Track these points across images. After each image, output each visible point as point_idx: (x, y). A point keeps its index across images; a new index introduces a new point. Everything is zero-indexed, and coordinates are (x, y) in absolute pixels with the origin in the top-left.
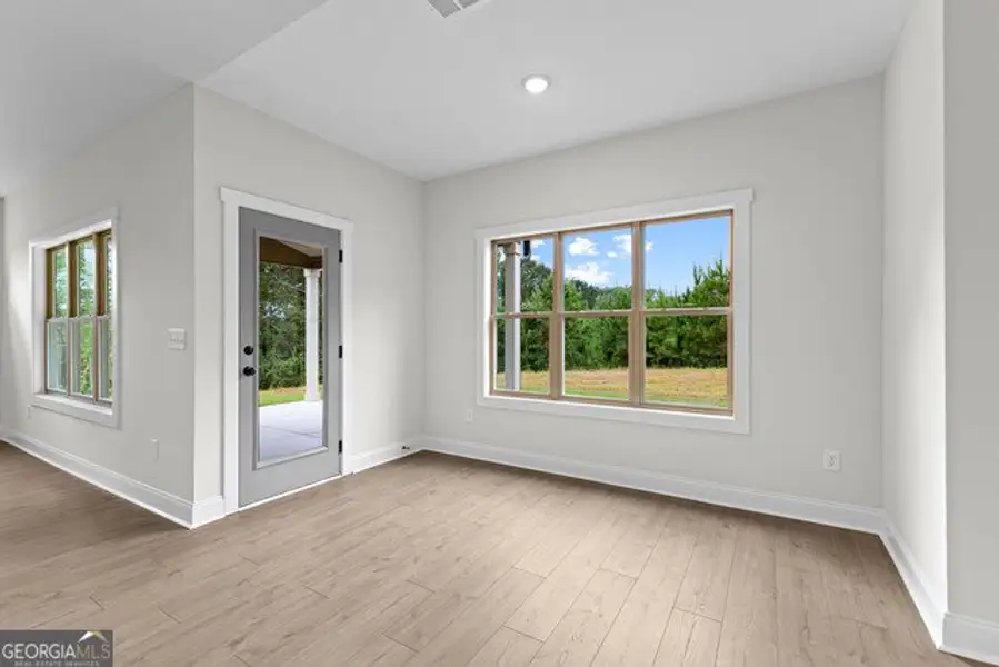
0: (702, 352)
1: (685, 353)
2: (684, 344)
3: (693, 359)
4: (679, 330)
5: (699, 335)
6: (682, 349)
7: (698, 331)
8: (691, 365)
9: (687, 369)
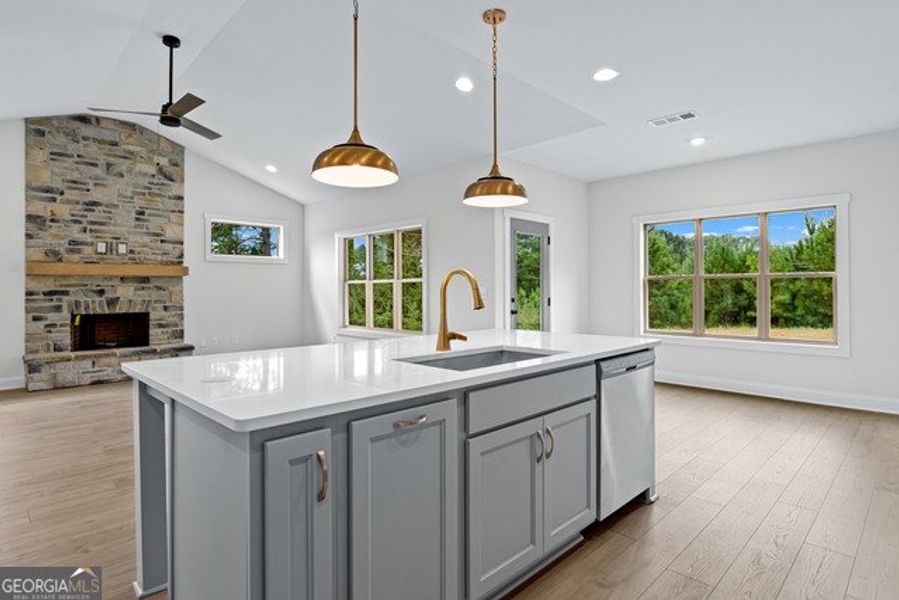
0: (822, 310)
1: (800, 312)
2: (798, 302)
3: (810, 319)
4: (791, 286)
5: (815, 292)
6: (795, 308)
7: (816, 287)
8: (806, 325)
9: (802, 329)
